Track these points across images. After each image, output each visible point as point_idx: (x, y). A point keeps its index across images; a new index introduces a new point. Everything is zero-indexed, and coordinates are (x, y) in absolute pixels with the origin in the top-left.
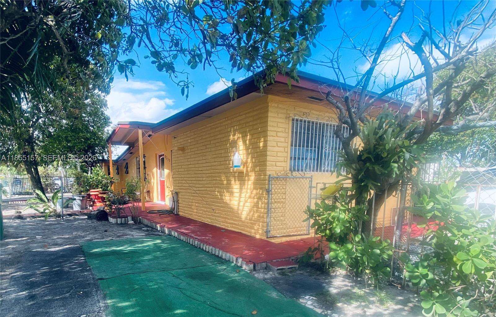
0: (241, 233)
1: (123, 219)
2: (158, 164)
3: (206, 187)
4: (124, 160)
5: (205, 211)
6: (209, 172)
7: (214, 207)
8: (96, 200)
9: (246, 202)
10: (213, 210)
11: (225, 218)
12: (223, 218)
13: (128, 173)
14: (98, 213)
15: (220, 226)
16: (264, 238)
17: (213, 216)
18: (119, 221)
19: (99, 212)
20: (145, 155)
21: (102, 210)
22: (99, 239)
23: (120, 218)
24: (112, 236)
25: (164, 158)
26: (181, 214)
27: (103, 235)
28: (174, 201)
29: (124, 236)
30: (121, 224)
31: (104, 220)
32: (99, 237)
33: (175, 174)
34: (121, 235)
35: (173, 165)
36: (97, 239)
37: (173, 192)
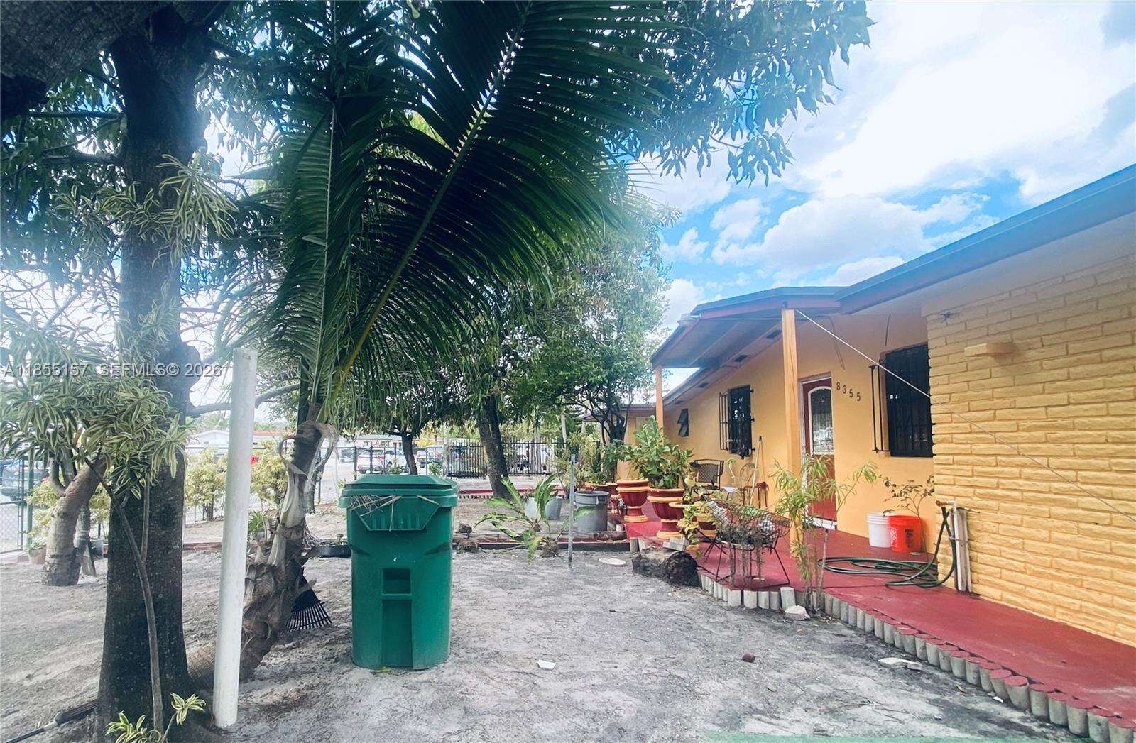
1: (764, 594)
4: (679, 402)
13: (687, 434)
18: (750, 597)
19: (674, 557)
20: (749, 386)
21: (680, 552)
22: (757, 711)
23: (752, 589)
24: (796, 699)
25: (833, 390)
26: (988, 592)
27: (757, 686)
28: (953, 543)
29: (854, 711)
30: (757, 609)
31: (690, 585)
32: (753, 701)
33: (942, 441)
34: (830, 697)
35: (933, 409)
36: (752, 711)
37: (948, 508)
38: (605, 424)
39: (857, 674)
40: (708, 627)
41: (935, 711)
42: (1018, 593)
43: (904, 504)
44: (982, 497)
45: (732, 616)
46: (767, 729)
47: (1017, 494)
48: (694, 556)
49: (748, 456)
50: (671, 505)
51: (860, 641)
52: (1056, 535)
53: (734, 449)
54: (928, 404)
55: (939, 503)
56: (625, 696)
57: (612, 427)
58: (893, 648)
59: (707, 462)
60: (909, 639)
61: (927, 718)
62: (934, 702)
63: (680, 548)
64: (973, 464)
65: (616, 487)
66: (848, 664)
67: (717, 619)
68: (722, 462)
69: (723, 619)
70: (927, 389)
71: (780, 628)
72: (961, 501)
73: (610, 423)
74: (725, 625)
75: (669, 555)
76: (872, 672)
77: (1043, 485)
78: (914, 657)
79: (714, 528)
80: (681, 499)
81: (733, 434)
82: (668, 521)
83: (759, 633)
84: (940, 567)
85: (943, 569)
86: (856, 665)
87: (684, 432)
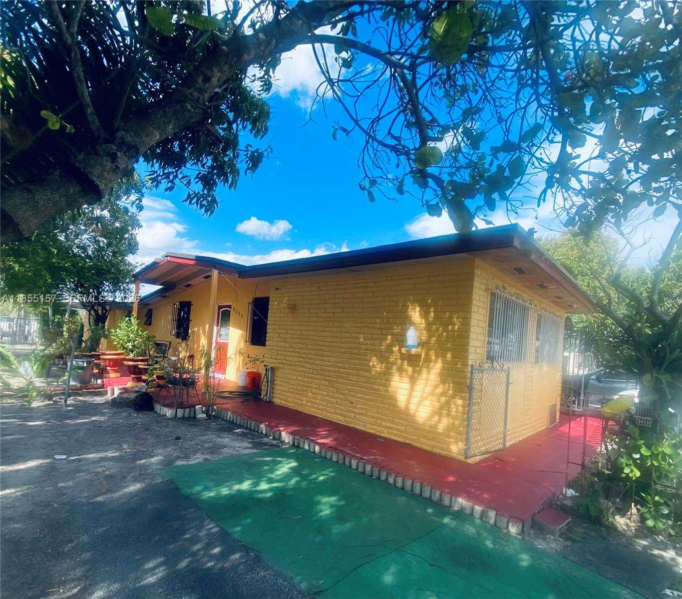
0: (410, 444)
1: (187, 410)
2: (216, 318)
3: (338, 367)
4: (147, 304)
5: (332, 403)
6: (348, 345)
7: (353, 400)
8: (108, 368)
9: (423, 399)
10: (352, 403)
11: (377, 418)
12: (373, 417)
13: (150, 324)
14: (137, 397)
15: (364, 429)
16: (462, 458)
17: (349, 411)
18: (180, 412)
19: (140, 396)
20: (191, 302)
21: (144, 392)
22: (181, 458)
23: (182, 408)
24: (198, 450)
25: (232, 310)
26: (277, 401)
27: (181, 448)
28: (268, 382)
29: (221, 450)
30: (183, 418)
31: (147, 410)
32: (178, 454)
33: (270, 340)
34: (212, 448)
35: (268, 327)
36: (178, 458)
37: (268, 368)
38: (92, 312)
39: (224, 438)
40: (158, 429)
41: (250, 445)
42: (285, 401)
43: (253, 366)
44: (279, 363)
45: (171, 423)
46: (185, 463)
47: (289, 362)
48: (151, 394)
49: (186, 340)
50: (139, 366)
51: (228, 425)
52: (299, 378)
53: (178, 335)
54: (266, 324)
55: (265, 366)
56: (113, 463)
57: (97, 314)
58: (240, 426)
59: (161, 342)
60: (245, 421)
61: (247, 448)
62: (249, 443)
63: (144, 390)
64: (278, 351)
65: (100, 355)
66: (221, 435)
67: (163, 424)
68: (170, 343)
69: (165, 424)
70: (266, 318)
71: (193, 425)
72: (272, 365)
73: (96, 311)
74: (166, 427)
75: (135, 395)
76: (230, 436)
77: (296, 359)
78: (247, 428)
79: (164, 379)
80: (146, 363)
81: (178, 327)
82: (136, 376)
83: (184, 428)
84: (262, 392)
85: (263, 393)
86: (225, 435)
87: (148, 323)
